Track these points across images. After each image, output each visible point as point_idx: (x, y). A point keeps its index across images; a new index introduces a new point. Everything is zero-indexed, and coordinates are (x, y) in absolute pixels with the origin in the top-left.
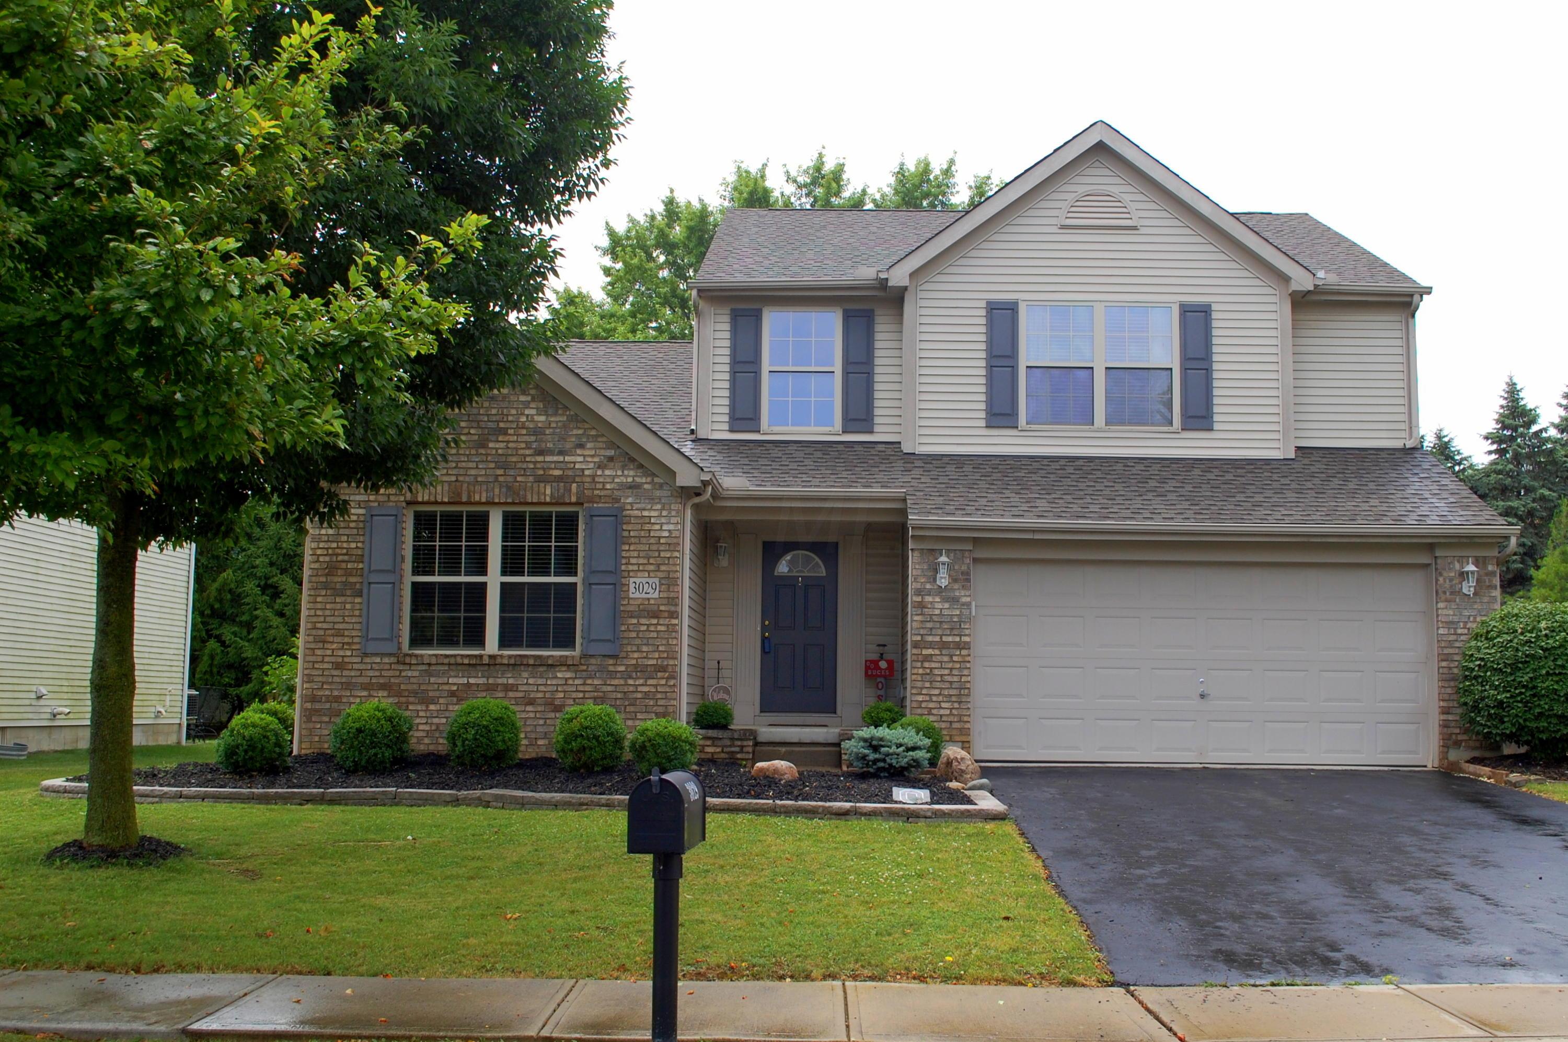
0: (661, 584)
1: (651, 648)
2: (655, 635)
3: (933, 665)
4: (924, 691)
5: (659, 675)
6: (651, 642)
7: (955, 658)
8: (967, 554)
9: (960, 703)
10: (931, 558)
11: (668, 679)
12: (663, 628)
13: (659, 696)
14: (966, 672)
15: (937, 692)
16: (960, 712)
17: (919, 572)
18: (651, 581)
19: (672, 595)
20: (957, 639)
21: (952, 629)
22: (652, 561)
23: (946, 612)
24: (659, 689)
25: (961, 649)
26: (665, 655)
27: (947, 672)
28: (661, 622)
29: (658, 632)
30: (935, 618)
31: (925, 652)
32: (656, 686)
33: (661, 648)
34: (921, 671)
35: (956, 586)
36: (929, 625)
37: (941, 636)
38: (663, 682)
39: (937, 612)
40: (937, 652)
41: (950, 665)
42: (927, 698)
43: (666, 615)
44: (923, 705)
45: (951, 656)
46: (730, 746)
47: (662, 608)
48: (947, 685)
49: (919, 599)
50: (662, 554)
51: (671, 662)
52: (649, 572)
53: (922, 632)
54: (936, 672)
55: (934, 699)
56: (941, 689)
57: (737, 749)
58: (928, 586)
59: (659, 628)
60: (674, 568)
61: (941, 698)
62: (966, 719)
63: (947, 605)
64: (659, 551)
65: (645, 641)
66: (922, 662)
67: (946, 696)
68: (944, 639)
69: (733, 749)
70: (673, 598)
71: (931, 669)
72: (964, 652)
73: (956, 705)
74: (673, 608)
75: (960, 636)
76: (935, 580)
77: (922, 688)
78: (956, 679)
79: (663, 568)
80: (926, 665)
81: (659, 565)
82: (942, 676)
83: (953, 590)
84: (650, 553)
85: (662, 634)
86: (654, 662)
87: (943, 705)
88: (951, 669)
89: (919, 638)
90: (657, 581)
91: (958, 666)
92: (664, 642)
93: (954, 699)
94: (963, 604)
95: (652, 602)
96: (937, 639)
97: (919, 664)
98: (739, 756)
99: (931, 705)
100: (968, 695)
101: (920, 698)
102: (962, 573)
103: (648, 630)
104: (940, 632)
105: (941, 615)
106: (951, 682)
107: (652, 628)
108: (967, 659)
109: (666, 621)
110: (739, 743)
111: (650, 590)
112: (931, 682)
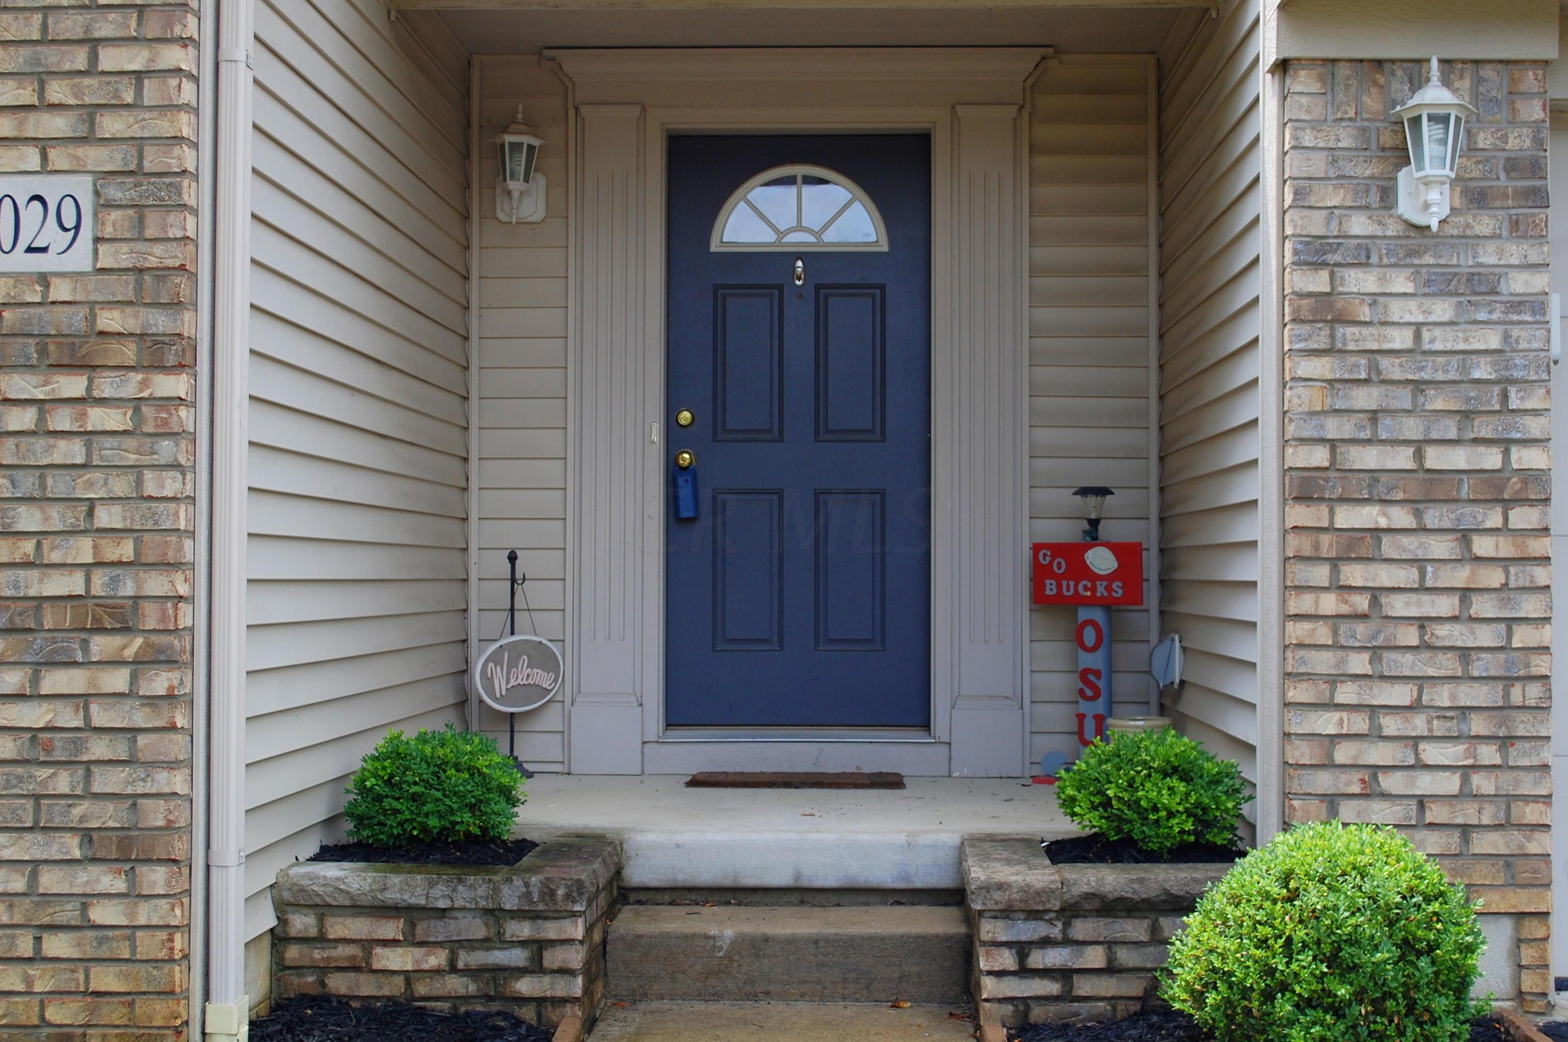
0: (103, 205)
1: (57, 518)
2: (74, 451)
3: (1385, 576)
4: (1346, 693)
5: (101, 645)
6: (57, 485)
7: (1483, 546)
8: (1530, 82)
9: (1506, 742)
10: (1372, 102)
11: (139, 664)
12: (113, 419)
13: (99, 749)
14: (1530, 606)
15: (1401, 695)
16: (1506, 782)
17: (1317, 165)
18: (52, 188)
19: (157, 256)
20: (1491, 459)
21: (1466, 415)
22: (57, 91)
23: (1438, 340)
24: (101, 716)
25: (1507, 504)
26: (126, 550)
27: (1445, 605)
28: (106, 386)
29: (89, 435)
30: (1392, 368)
31: (1347, 517)
32: (83, 700)
33: (106, 517)
34: (1329, 604)
35: (1484, 224)
36: (1366, 398)
37: (1419, 446)
38: (118, 680)
39: (1401, 339)
40: (1401, 517)
41: (1460, 576)
42: (1360, 723)
43: (129, 352)
44: (1343, 753)
45: (1465, 536)
46: (486, 943)
47: (110, 320)
48: (1448, 664)
49: (1319, 282)
50: (109, 59)
51: (156, 584)
52: (44, 145)
53: (1334, 428)
54: (1398, 606)
55: (1391, 725)
56: (1421, 680)
57: (517, 957)
58: (1359, 225)
59: (98, 418)
60: (163, 126)
61: (1419, 724)
62: (1531, 813)
63: (1443, 310)
64: (93, 44)
65: (28, 483)
66: (1335, 562)
67: (1441, 713)
68: (1435, 458)
69: (499, 957)
70: (162, 273)
71: (1376, 593)
72: (1522, 517)
73: (1489, 754)
74: (160, 322)
75: (1505, 444)
76: (1388, 196)
77: (1334, 680)
78: (1486, 636)
79: (111, 125)
80: (1354, 574)
81: (91, 112)
82: (1422, 622)
83: (1470, 240)
84: (52, 57)
85: (108, 451)
86: (73, 584)
87: (1432, 753)
88: (1465, 593)
89: (1319, 457)
90: (82, 187)
91: (1494, 577)
92: (121, 486)
93: (1478, 725)
94: (1516, 305)
95: (61, 291)
96: (1403, 459)
97: (1320, 574)
98: (525, 986)
99: (1378, 754)
100: (1542, 709)
101: (1327, 723)
102: (1512, 166)
103: (42, 431)
104: (1412, 428)
105: (1416, 351)
106: (1465, 653)
107: (62, 420)
108: (1536, 547)
109: (130, 386)
110: (524, 930)
111: (52, 236)
112: (1376, 652)
